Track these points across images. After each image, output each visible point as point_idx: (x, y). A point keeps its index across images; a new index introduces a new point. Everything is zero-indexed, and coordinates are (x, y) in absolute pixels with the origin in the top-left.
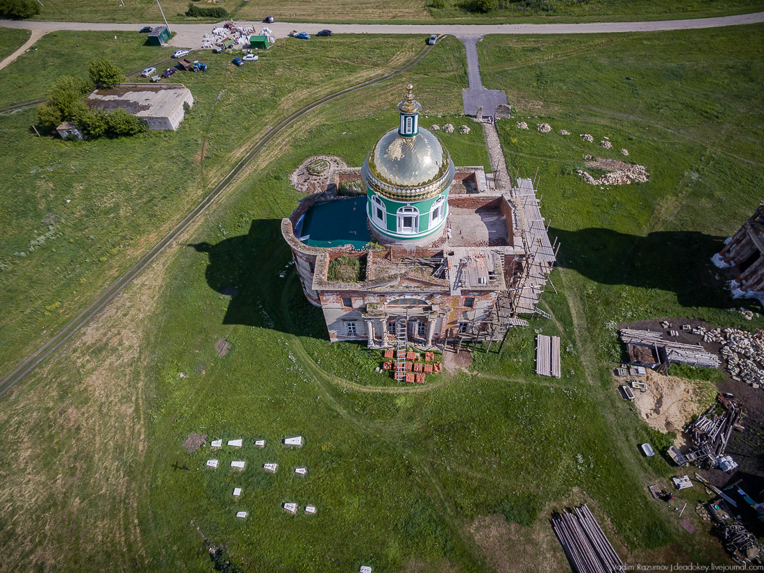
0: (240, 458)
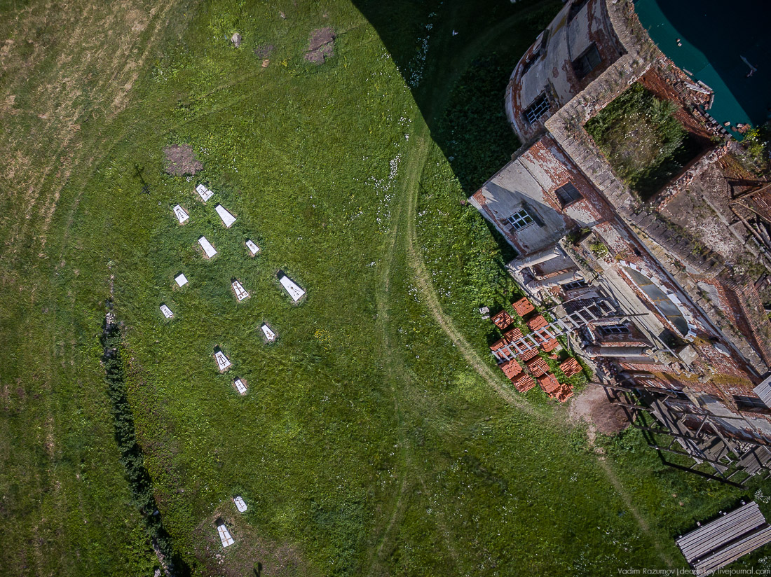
0: (215, 242)
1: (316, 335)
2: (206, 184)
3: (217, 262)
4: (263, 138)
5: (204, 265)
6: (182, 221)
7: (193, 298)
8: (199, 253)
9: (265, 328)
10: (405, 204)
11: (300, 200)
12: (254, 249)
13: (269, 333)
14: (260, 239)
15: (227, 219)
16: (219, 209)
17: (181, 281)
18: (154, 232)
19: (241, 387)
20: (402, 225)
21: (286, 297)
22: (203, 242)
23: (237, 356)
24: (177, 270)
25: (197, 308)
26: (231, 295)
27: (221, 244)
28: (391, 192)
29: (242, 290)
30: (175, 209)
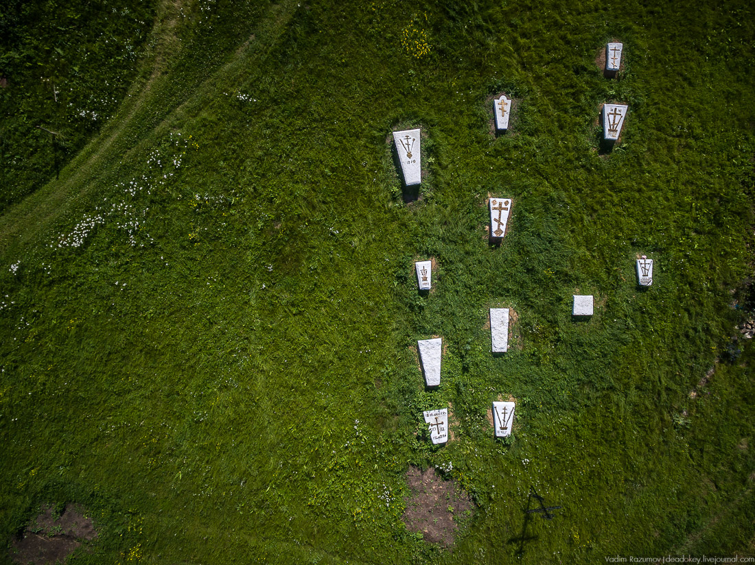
1: (425, 50)
2: (425, 437)
3: (500, 294)
4: (273, 447)
5: (525, 303)
6: (511, 405)
7: (585, 262)
8: (520, 330)
9: (503, 122)
10: (111, 158)
11: (286, 297)
12: (425, 269)
13: (503, 110)
14: (402, 279)
15: (432, 353)
16: (433, 378)
17: (584, 304)
18: (568, 418)
19: (615, 55)
20: (144, 125)
21: (429, 151)
22: (500, 342)
23: (581, 111)
24: (577, 328)
25: (589, 242)
26: (518, 221)
27: (472, 318)
28: (119, 195)
29: (494, 214)
30: (508, 432)
